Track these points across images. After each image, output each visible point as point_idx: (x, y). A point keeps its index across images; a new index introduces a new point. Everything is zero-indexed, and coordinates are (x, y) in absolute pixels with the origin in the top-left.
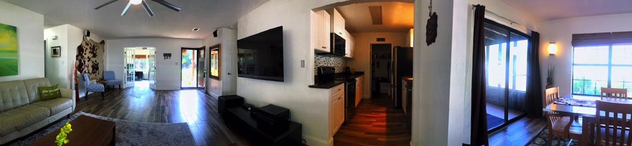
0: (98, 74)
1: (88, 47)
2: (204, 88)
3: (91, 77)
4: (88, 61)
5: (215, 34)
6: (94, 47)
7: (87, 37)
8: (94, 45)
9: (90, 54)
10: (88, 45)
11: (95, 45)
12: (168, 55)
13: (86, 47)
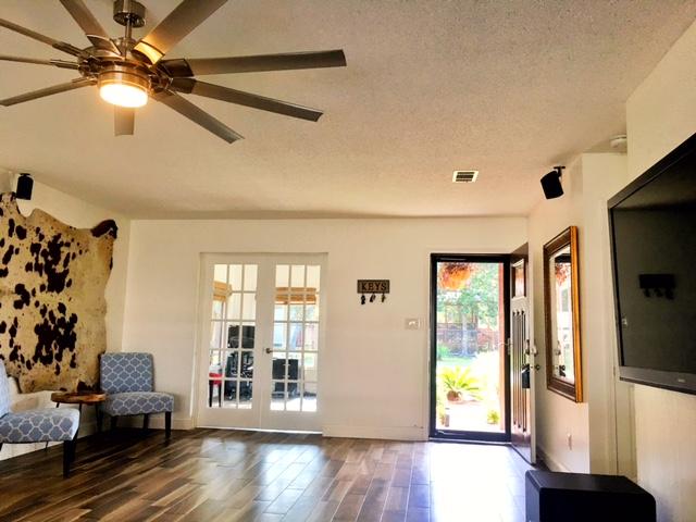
0: (73, 365)
1: (24, 245)
2: (529, 439)
3: (27, 376)
4: (18, 305)
5: (552, 186)
6: (55, 246)
7: (20, 202)
8: (57, 237)
9: (34, 274)
10: (22, 234)
11: (64, 239)
12: (373, 288)
13: (14, 241)
